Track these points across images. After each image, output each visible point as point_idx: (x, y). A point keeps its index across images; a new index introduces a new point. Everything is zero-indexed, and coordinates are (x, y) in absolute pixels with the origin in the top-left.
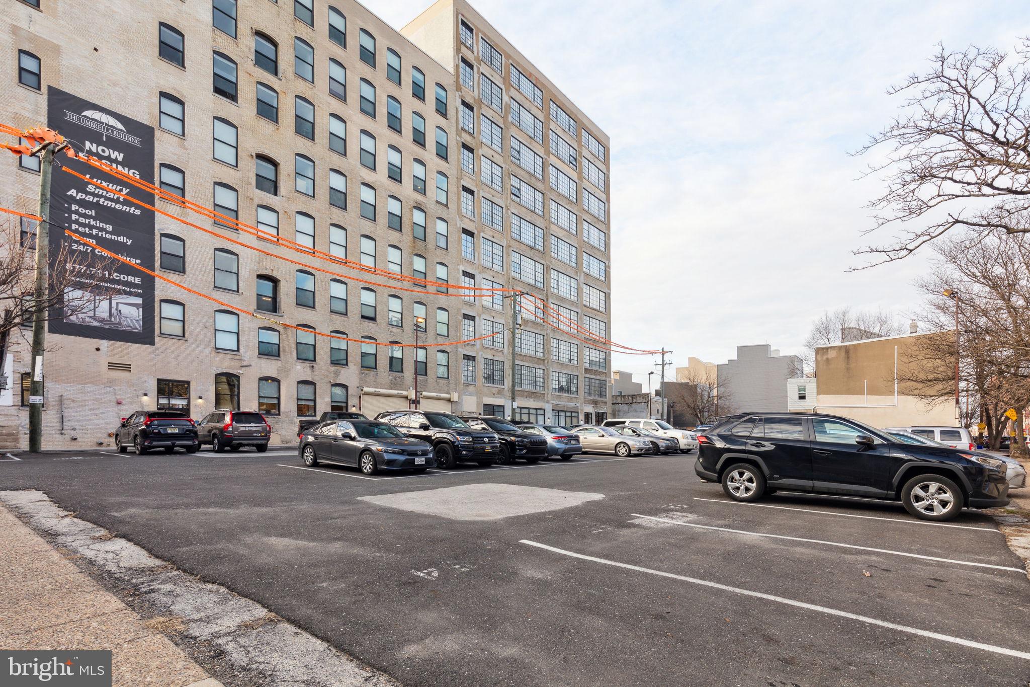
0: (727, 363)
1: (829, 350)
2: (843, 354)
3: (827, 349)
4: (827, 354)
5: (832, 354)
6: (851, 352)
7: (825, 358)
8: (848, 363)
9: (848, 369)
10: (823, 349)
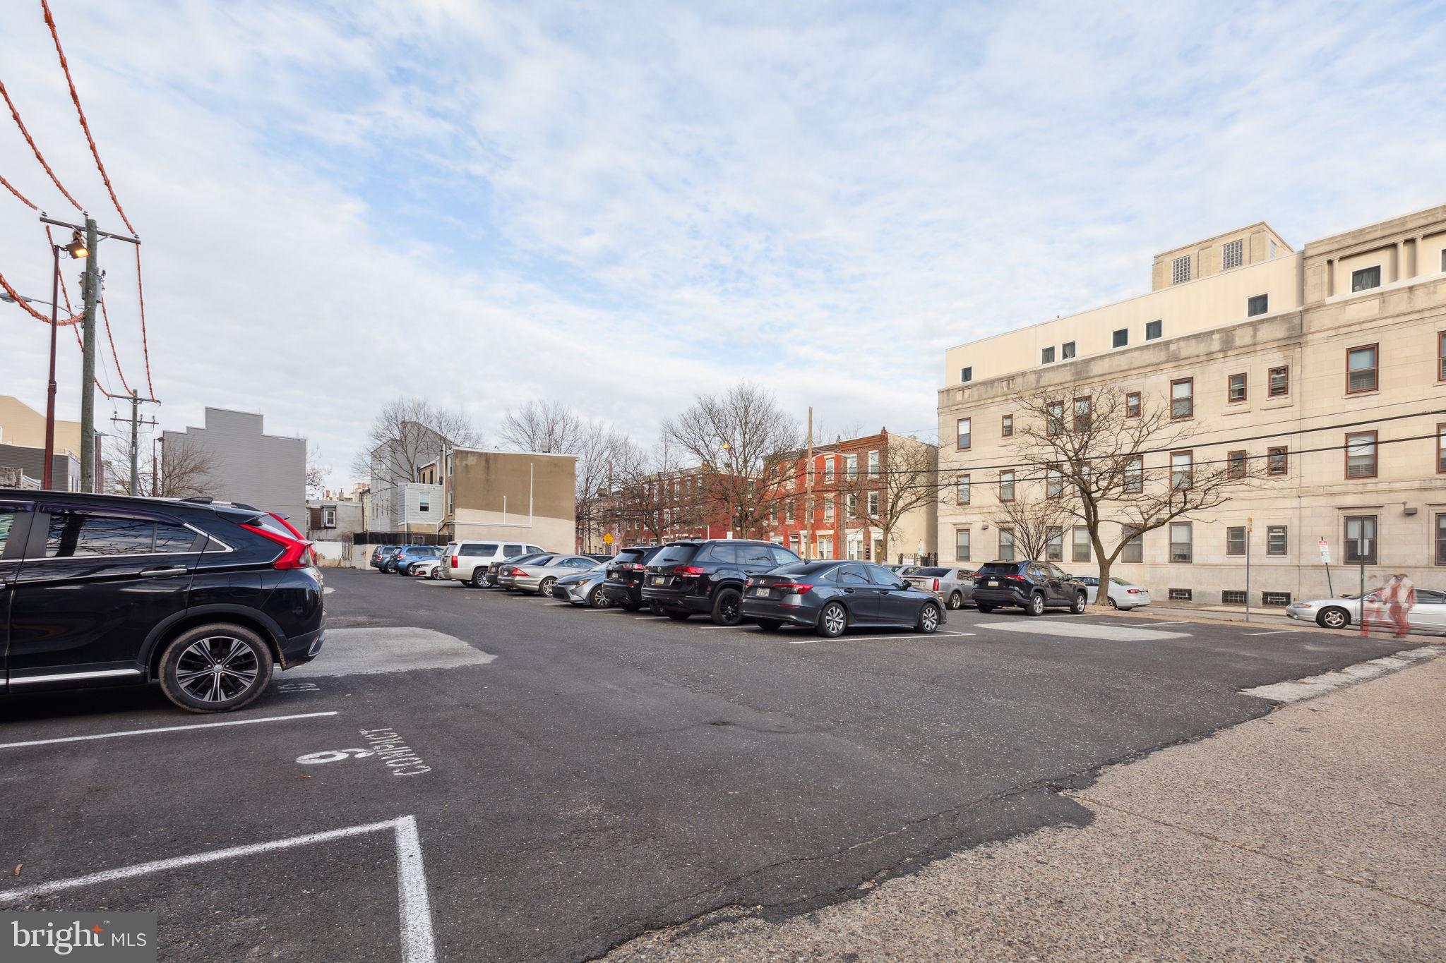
0: (185, 431)
1: (469, 455)
2: (483, 463)
3: (467, 453)
4: (467, 460)
5: (471, 461)
6: (491, 462)
7: (464, 463)
8: (488, 474)
9: (488, 480)
10: (462, 452)
